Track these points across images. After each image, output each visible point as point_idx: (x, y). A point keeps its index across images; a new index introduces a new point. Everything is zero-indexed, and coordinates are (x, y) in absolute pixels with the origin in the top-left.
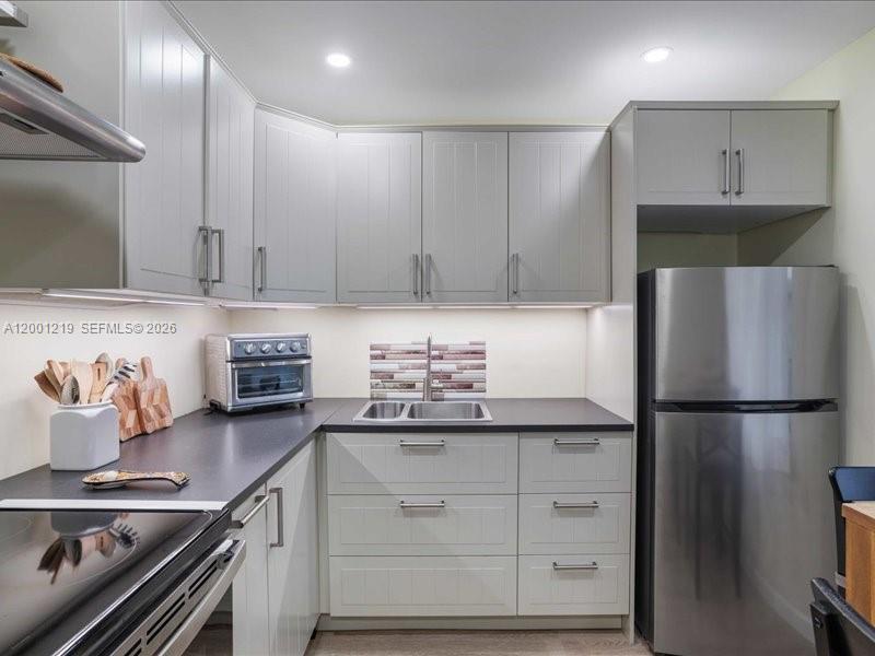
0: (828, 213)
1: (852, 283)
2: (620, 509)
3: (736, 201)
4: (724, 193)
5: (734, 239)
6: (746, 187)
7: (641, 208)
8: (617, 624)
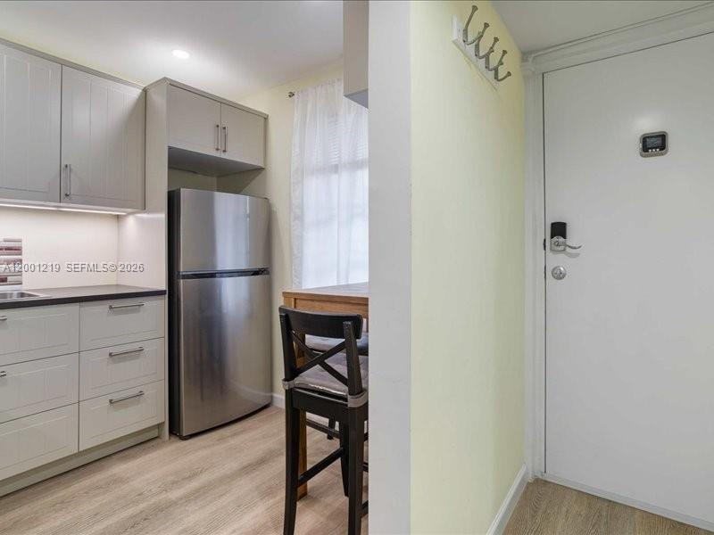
0: (263, 172)
1: (274, 209)
2: (158, 349)
3: (223, 156)
4: (217, 149)
5: (215, 179)
6: (228, 149)
7: (170, 148)
8: (155, 433)
